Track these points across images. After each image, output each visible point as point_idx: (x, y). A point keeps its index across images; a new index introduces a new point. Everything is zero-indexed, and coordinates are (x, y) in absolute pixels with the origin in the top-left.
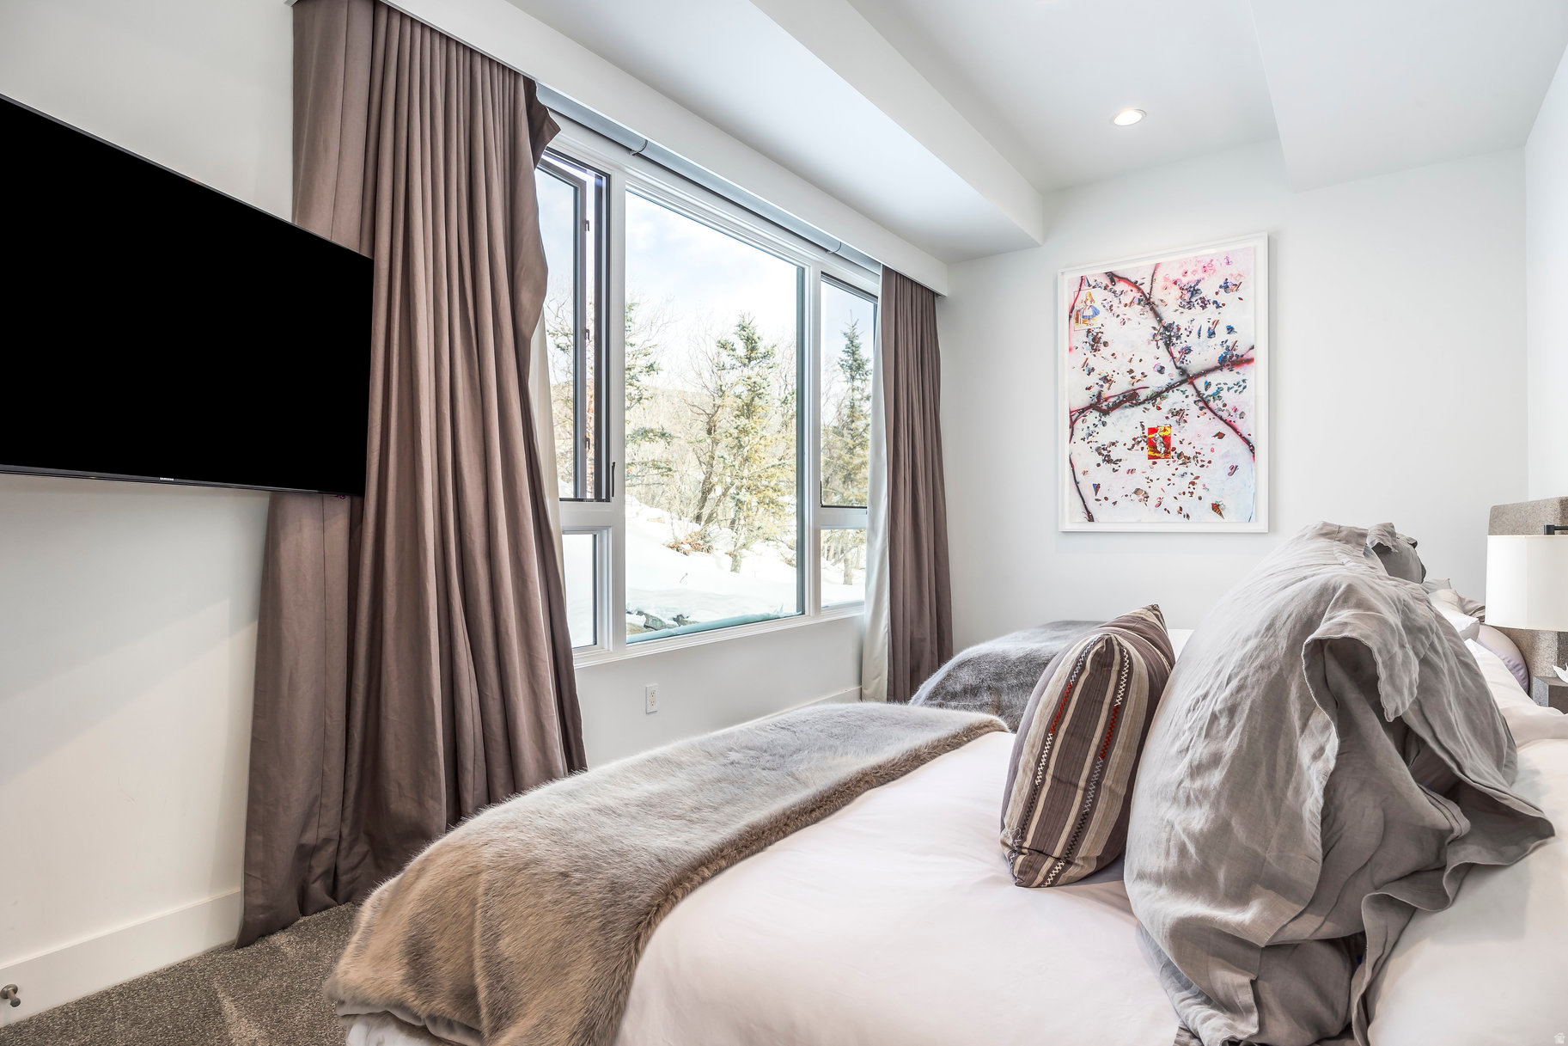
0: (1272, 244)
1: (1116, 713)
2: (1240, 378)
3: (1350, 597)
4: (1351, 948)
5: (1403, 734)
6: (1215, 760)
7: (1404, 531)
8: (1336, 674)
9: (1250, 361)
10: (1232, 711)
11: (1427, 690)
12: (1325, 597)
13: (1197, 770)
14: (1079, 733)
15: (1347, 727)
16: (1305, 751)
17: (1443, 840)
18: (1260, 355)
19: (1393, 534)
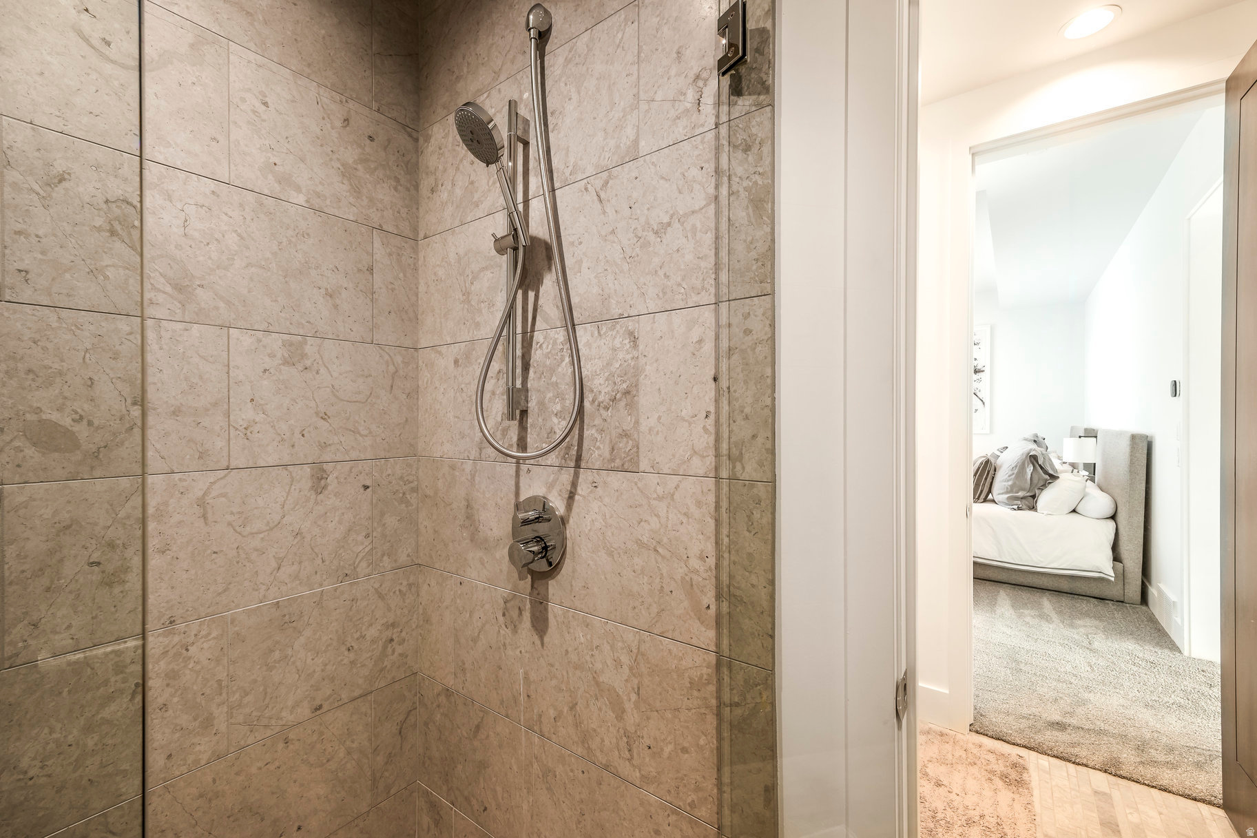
0: (992, 329)
1: (989, 471)
2: (979, 377)
3: (1034, 450)
4: (1034, 497)
5: (1040, 466)
6: (1013, 474)
7: (1041, 435)
8: (1032, 459)
9: (983, 371)
10: (1016, 466)
11: (1044, 462)
12: (1031, 450)
13: (1009, 476)
14: (981, 475)
15: (1034, 466)
16: (1028, 470)
17: (1046, 480)
18: (987, 369)
19: (1037, 437)
